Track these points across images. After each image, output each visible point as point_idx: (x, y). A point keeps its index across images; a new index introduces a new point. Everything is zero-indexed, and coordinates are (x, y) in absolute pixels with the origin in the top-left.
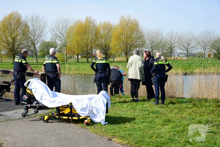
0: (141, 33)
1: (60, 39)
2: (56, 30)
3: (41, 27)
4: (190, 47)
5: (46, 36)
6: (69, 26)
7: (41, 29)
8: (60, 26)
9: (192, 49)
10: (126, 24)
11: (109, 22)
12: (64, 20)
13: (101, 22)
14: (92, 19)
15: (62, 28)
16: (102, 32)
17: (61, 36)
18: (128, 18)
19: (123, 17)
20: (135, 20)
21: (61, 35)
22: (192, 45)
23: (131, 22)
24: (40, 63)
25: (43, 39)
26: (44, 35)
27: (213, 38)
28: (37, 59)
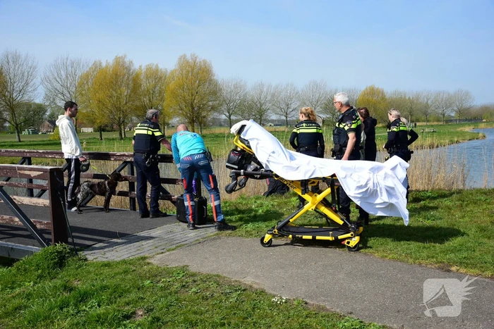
0: (216, 85)
1: (63, 98)
2: (53, 81)
3: (26, 74)
4: (291, 110)
5: (36, 92)
6: (79, 73)
7: (25, 78)
8: (62, 72)
9: (293, 113)
10: (190, 69)
11: (157, 65)
12: (69, 62)
13: (140, 66)
14: (127, 60)
15: (67, 77)
16: (145, 85)
17: (66, 92)
18: (192, 59)
19: (184, 56)
20: (205, 61)
21: (64, 90)
22: (293, 106)
23: (198, 65)
24: (26, 143)
25: (30, 97)
26: (30, 90)
27: (324, 95)
28: (19, 136)
